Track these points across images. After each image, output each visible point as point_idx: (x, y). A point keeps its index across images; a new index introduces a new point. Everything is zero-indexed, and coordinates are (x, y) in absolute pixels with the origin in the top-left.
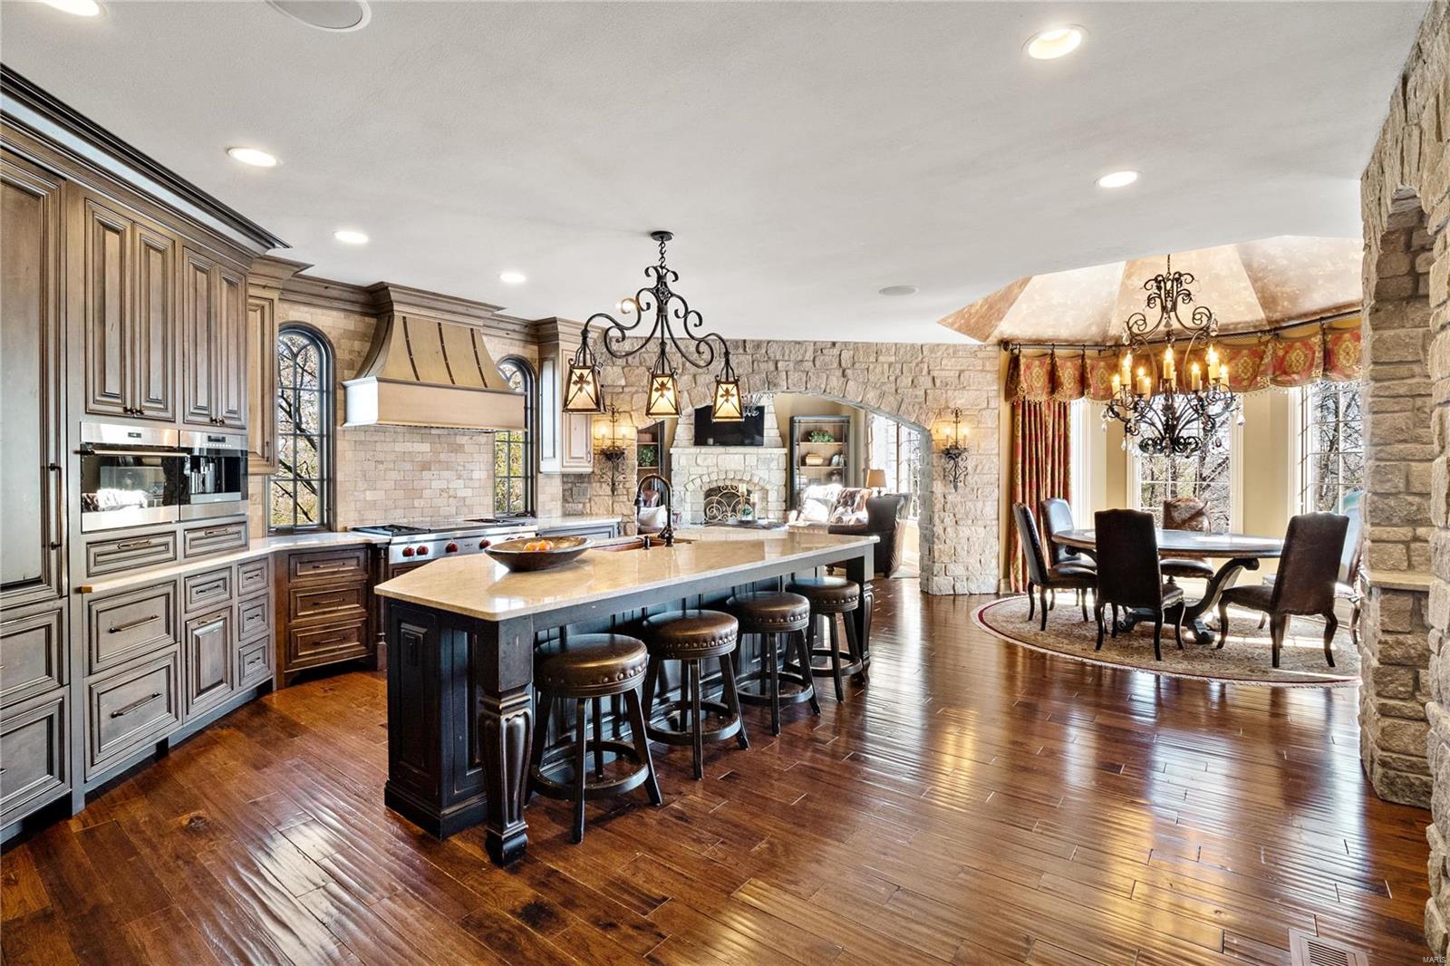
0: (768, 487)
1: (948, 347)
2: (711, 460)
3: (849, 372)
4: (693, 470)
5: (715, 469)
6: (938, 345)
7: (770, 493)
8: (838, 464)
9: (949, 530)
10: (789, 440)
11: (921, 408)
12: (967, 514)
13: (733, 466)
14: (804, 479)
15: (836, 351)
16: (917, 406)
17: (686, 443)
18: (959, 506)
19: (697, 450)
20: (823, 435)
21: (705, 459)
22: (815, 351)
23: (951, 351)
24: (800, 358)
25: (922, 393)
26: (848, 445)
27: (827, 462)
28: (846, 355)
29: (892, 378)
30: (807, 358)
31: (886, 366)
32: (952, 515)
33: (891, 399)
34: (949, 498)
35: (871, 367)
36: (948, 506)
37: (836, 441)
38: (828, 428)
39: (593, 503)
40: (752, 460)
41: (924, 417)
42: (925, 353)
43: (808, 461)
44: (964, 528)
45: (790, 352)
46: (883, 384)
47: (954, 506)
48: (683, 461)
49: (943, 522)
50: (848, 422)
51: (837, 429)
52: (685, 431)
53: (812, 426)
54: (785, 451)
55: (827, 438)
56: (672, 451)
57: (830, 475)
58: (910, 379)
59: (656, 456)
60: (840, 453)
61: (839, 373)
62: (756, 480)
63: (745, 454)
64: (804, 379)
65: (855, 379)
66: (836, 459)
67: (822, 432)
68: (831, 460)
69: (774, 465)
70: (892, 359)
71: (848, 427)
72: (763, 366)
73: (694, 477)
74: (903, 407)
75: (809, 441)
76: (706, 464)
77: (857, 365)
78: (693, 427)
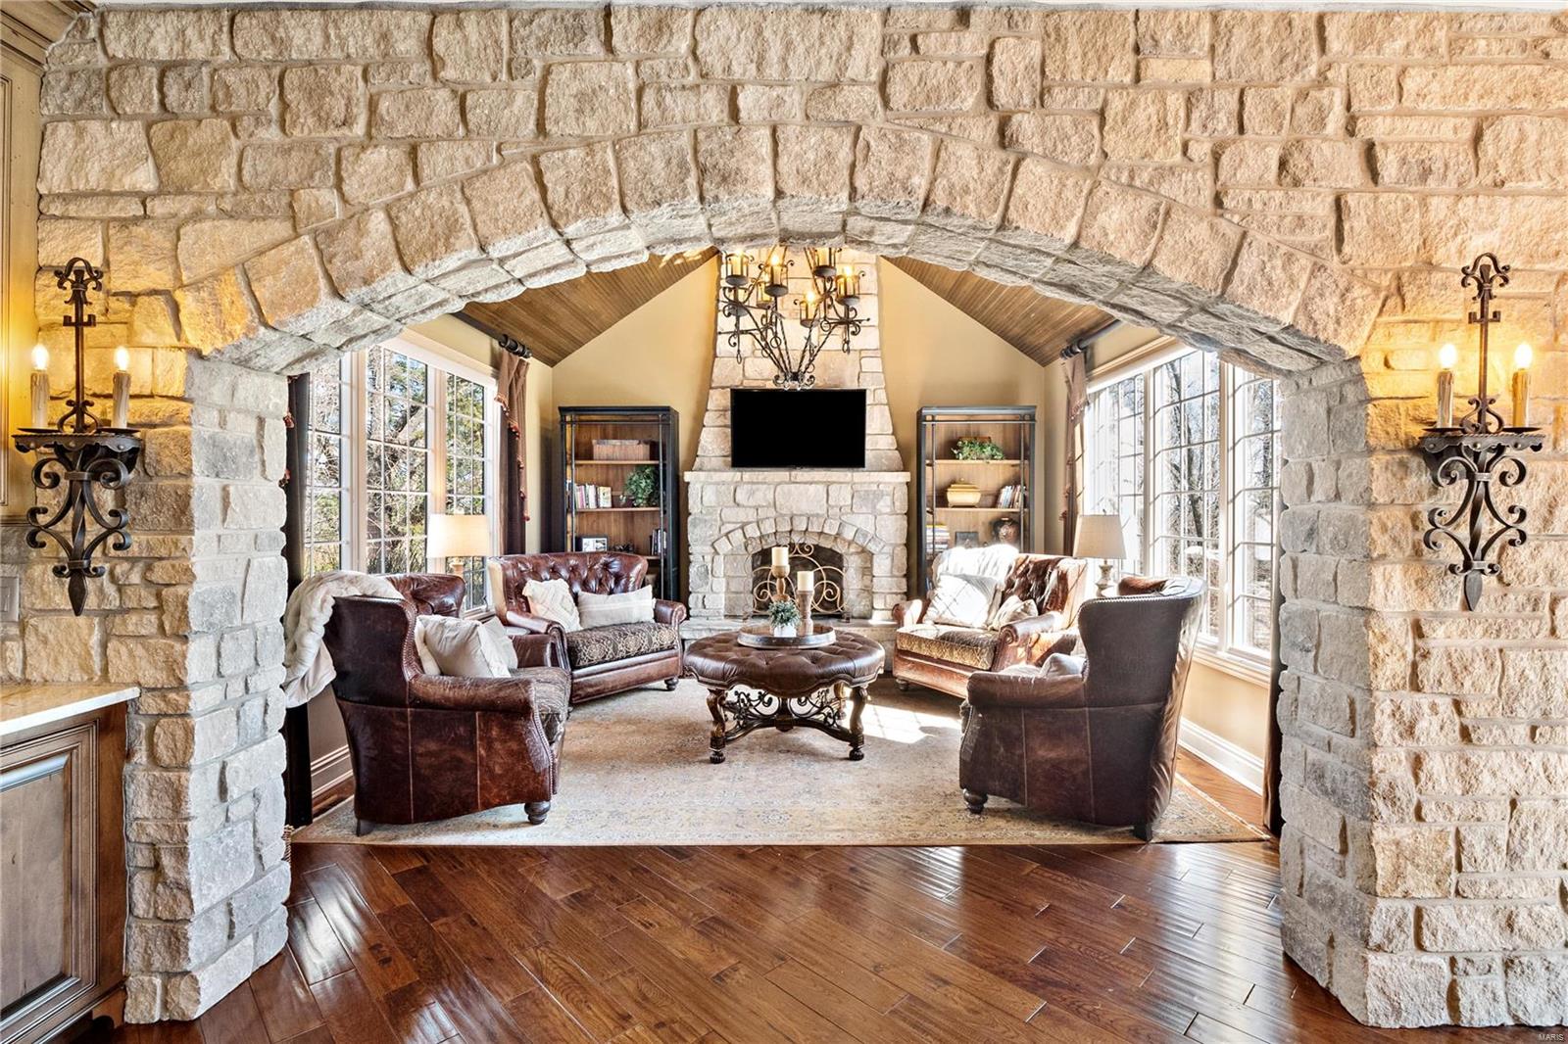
0: (872, 547)
1: (1430, 20)
2: (764, 495)
3: (1025, 125)
4: (730, 514)
5: (772, 513)
6: (1388, 15)
7: (876, 559)
8: (1012, 504)
9: (1434, 765)
10: (912, 456)
11: (1318, 268)
12: (1508, 701)
13: (805, 507)
14: (943, 533)
15: (972, 42)
16: (1304, 261)
17: (717, 462)
18: (1479, 667)
19: (735, 475)
20: (982, 446)
21: (752, 493)
22: (887, 44)
23: (1441, 35)
24: (826, 72)
25: (1323, 209)
26: (1032, 466)
27: (990, 500)
28: (1015, 59)
29: (1201, 150)
30: (855, 70)
31: (1175, 102)
32: (1445, 705)
33: (1200, 231)
34: (1439, 637)
35: (1117, 104)
36: (1431, 669)
37: (1007, 457)
38: (993, 432)
39: (32, 641)
40: (842, 496)
41: (1331, 303)
42: (1334, 45)
43: (953, 497)
44: (1498, 758)
45: (789, 46)
46: (1164, 172)
47: (1458, 669)
48: (710, 497)
49: (1410, 730)
50: (1032, 418)
51: (1010, 435)
52: (715, 440)
53: (959, 427)
54: (905, 477)
55: (988, 451)
56: (688, 476)
57: (996, 524)
58: (1274, 155)
59: (656, 487)
60: (1015, 482)
61: (983, 130)
62: (849, 534)
63: (828, 484)
64: (844, 156)
65: (1048, 156)
66: (1006, 494)
67: (979, 441)
68: (997, 496)
69: (884, 505)
70: (1201, 72)
71: (1032, 427)
72: (679, 105)
73: (730, 527)
74: (1248, 264)
75: (954, 457)
76: (752, 502)
77: (1058, 97)
78: (729, 430)
